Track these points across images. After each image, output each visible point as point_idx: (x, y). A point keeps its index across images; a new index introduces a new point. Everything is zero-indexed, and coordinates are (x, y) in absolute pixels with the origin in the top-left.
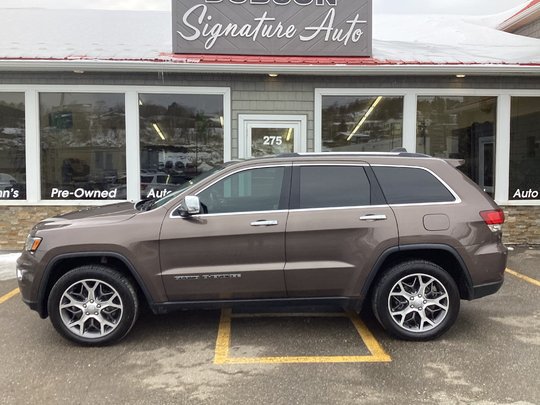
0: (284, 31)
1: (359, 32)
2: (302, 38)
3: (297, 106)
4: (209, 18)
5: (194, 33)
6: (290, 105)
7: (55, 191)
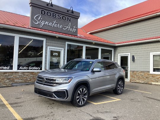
0: (59, 26)
1: (75, 30)
2: (64, 29)
3: (62, 45)
4: (41, 19)
5: (37, 22)
6: (60, 45)
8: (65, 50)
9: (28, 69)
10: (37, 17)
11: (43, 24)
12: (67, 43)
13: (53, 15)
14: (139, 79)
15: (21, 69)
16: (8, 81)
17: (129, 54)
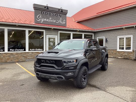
0: (54, 21)
1: (65, 22)
2: (57, 22)
3: (56, 34)
4: (42, 17)
5: (39, 20)
6: (55, 34)
7: (11, 50)
8: (58, 37)
9: (35, 50)
10: (39, 17)
11: (43, 21)
12: (59, 32)
13: (49, 14)
14: (110, 55)
15: (30, 51)
16: (23, 58)
17: (104, 37)
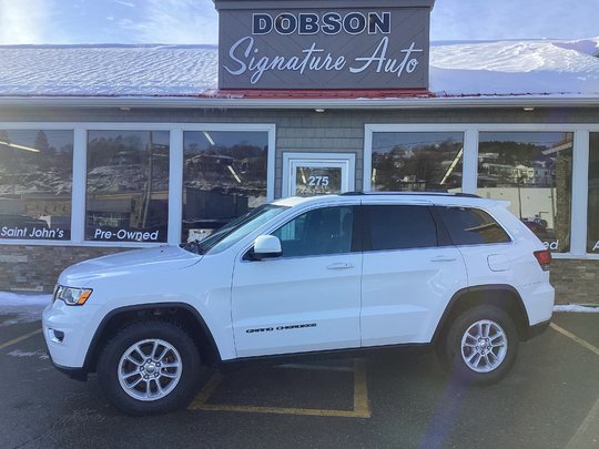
0: (332, 63)
1: (414, 62)
6: (338, 142)
7: (98, 232)
8: (360, 160)
11: (262, 69)
12: (370, 128)
13: (303, 23)
